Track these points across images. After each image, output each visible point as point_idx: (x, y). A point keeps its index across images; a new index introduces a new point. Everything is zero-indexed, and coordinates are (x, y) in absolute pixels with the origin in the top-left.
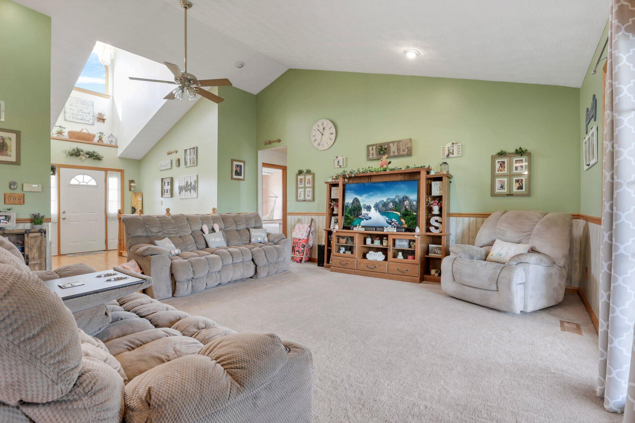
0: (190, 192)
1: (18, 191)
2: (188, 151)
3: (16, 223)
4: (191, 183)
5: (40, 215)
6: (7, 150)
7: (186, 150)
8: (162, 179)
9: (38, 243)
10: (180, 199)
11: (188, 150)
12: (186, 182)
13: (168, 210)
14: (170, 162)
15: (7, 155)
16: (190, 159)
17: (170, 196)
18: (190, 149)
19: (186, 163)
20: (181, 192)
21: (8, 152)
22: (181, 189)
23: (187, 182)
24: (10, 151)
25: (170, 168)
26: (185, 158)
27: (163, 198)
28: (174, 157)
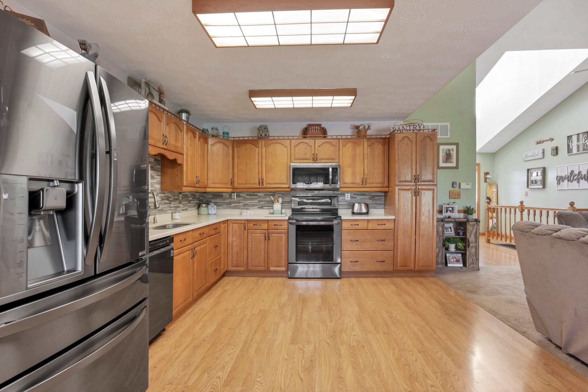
0: (578, 182)
1: (457, 189)
2: (575, 138)
3: (458, 213)
4: (580, 173)
5: (472, 208)
6: (451, 158)
7: (569, 138)
8: (528, 170)
9: (474, 230)
10: (558, 190)
11: (573, 137)
12: (569, 172)
13: (572, 204)
14: (542, 151)
15: (451, 162)
16: (578, 146)
17: (541, 187)
18: (578, 135)
19: (570, 150)
20: (561, 182)
21: (452, 159)
22: (560, 179)
23: (572, 172)
24: (453, 159)
25: (542, 157)
26: (568, 145)
27: (528, 189)
28: (548, 146)
